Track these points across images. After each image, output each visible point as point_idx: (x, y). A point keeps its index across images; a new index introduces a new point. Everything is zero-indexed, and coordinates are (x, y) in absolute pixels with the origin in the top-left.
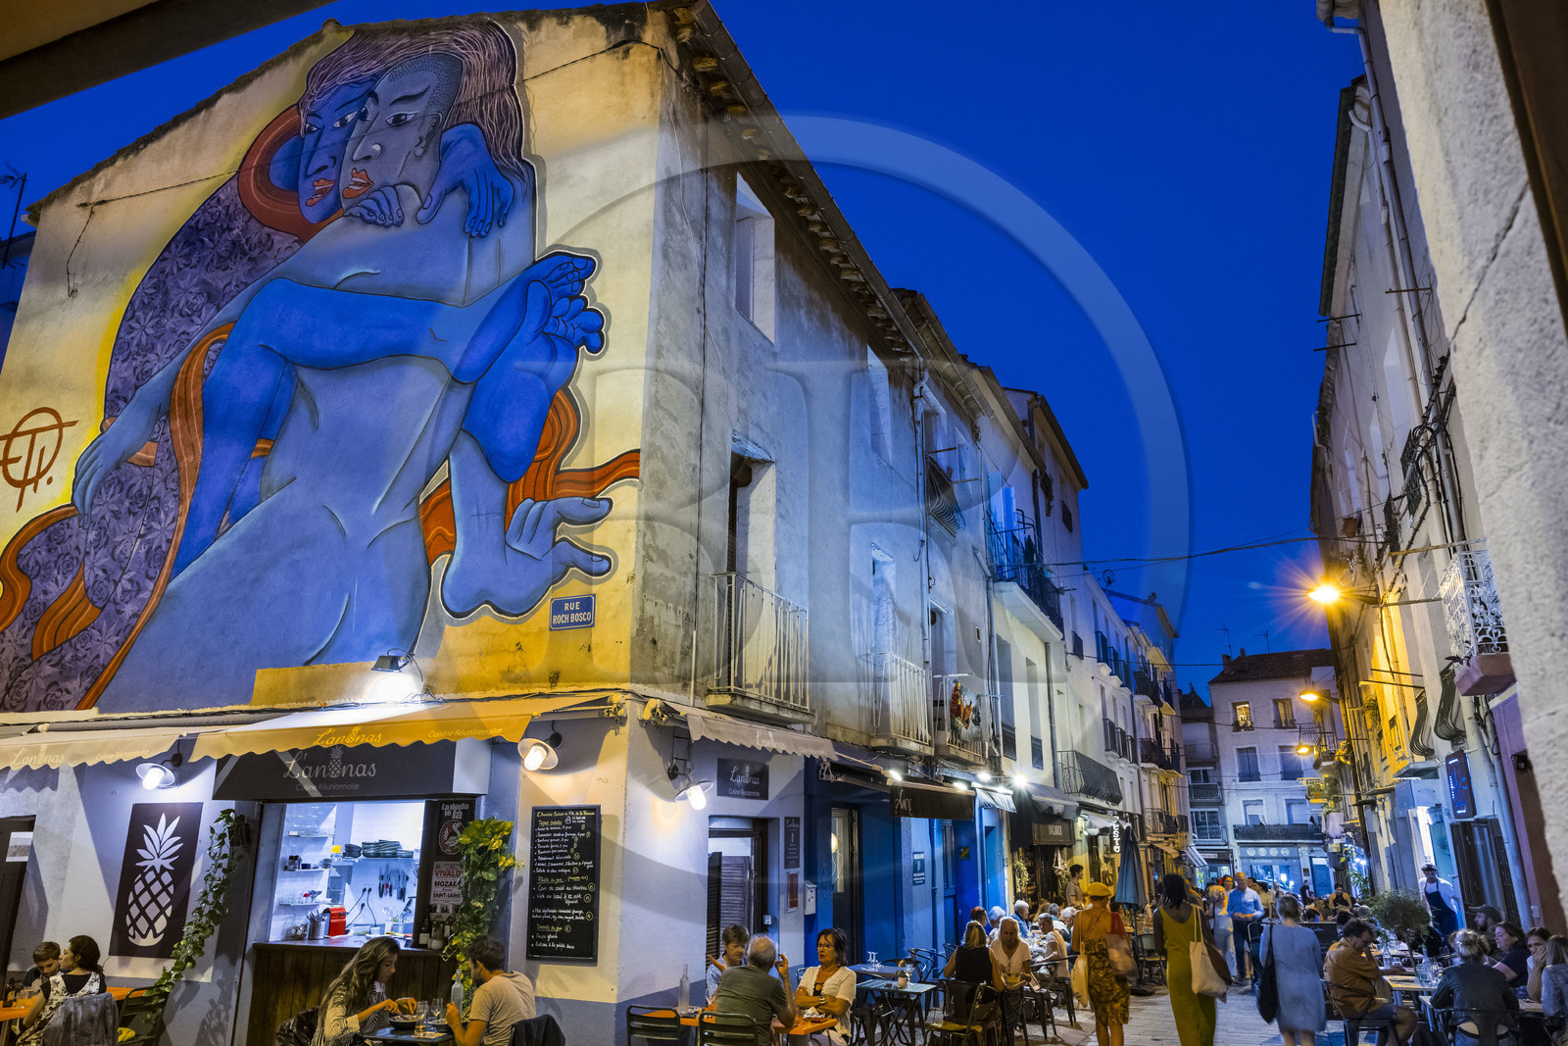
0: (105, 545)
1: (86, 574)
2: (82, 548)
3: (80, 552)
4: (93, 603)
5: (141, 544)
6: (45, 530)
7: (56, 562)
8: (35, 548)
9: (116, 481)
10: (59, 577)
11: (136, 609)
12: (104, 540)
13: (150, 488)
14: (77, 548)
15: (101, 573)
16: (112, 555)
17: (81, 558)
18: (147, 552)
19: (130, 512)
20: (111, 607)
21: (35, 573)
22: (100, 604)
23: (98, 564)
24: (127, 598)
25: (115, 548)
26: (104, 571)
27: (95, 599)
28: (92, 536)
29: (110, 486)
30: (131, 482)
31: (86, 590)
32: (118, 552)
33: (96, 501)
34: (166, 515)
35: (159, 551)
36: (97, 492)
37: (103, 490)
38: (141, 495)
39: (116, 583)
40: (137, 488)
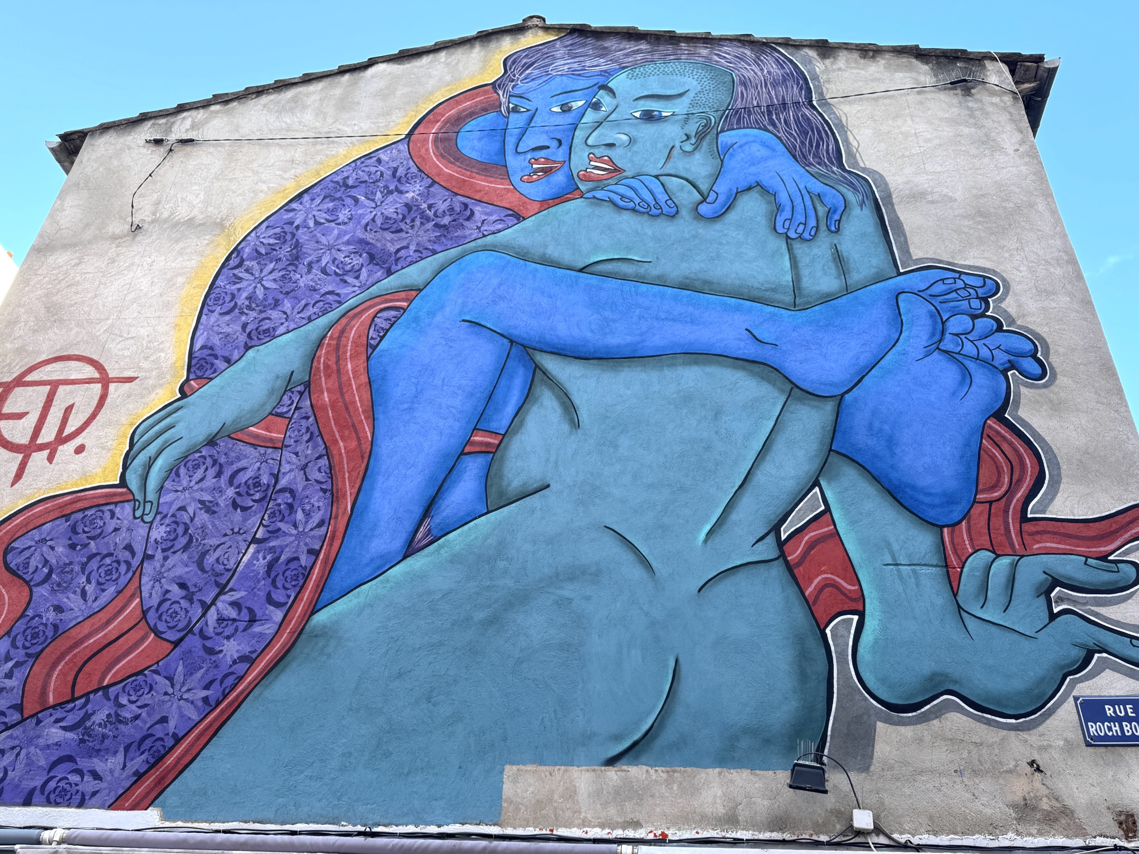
0: (185, 548)
1: (145, 590)
2: (139, 548)
3: (133, 554)
4: (158, 634)
5: (257, 552)
6: (67, 517)
7: (84, 566)
8: (44, 541)
9: (209, 461)
10: (90, 589)
11: (246, 649)
12: (183, 541)
13: (276, 477)
14: (129, 548)
15: (175, 589)
16: (200, 564)
17: (135, 563)
18: (270, 566)
19: (235, 505)
20: (193, 642)
21: (38, 578)
22: (173, 636)
23: (172, 574)
24: (228, 631)
25: (204, 554)
26: (183, 586)
27: (161, 627)
28: (159, 532)
29: (196, 467)
30: (240, 465)
31: (145, 613)
32: (210, 559)
33: (168, 484)
34: (308, 515)
35: (293, 565)
36: (173, 472)
37: (182, 471)
38: (257, 484)
39: (206, 608)
40: (249, 474)
